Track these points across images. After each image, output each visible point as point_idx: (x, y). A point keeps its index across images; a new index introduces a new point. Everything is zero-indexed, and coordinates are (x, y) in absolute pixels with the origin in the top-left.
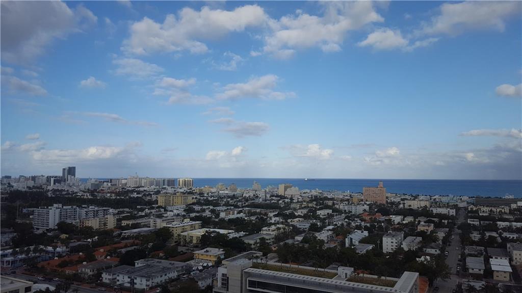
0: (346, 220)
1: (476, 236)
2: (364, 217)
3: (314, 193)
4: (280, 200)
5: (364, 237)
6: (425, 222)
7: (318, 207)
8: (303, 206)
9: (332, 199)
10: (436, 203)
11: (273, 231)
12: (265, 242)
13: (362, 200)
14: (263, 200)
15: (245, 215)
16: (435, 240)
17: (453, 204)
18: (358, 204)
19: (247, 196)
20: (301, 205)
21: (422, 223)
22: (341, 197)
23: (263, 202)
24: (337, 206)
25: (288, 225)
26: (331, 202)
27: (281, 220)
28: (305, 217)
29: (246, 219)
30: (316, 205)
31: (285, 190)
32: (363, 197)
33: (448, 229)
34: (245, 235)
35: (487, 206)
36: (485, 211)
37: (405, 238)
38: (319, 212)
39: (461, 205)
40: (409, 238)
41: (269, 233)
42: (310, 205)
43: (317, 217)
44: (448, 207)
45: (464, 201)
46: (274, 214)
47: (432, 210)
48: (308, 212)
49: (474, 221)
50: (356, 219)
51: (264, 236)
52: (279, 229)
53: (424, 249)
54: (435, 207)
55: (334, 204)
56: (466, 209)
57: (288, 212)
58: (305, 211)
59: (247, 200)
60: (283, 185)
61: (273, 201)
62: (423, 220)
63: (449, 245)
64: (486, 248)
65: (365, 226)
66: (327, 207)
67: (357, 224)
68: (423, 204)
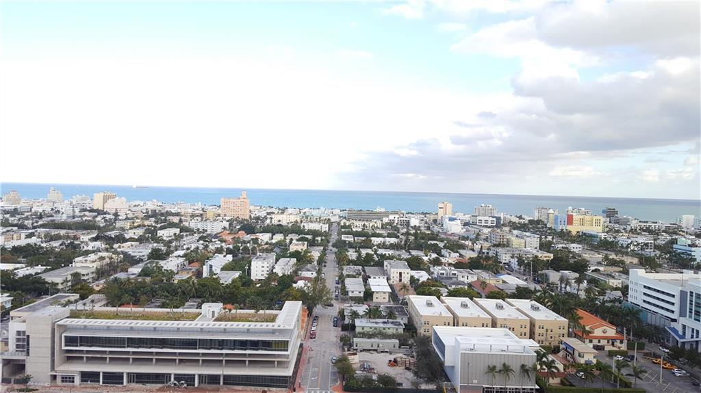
0: (201, 242)
1: (352, 254)
2: (224, 237)
3: (151, 206)
4: (96, 217)
5: (227, 262)
6: (298, 240)
7: (159, 226)
8: (136, 224)
9: (177, 214)
10: (307, 217)
11: (93, 262)
12: (80, 279)
13: (219, 215)
14: (68, 217)
15: (40, 240)
16: (310, 261)
17: (324, 218)
18: (215, 220)
19: (40, 210)
20: (133, 223)
21: (294, 241)
22: (190, 211)
23: (70, 220)
24: (186, 224)
25: (116, 252)
26: (178, 218)
27: (103, 246)
28: (141, 240)
29: (44, 245)
30: (156, 222)
31: (105, 201)
32: (220, 211)
33: (322, 248)
34: (45, 271)
35: (360, 220)
36: (357, 226)
37: (277, 260)
38: (160, 233)
39: (333, 220)
40: (282, 261)
41: (85, 266)
42: (146, 223)
43: (158, 240)
44: (319, 222)
45: (335, 215)
46: (90, 237)
47: (304, 226)
48: (145, 233)
49: (348, 237)
50: (213, 240)
51: (79, 271)
52: (102, 258)
53: (300, 272)
54: (306, 222)
55: (181, 221)
56: (339, 224)
57: (113, 234)
58: (140, 232)
59: (41, 217)
60: (102, 195)
61: (86, 218)
62: (295, 237)
63: (325, 266)
64: (363, 267)
65: (228, 249)
66: (172, 225)
67: (216, 246)
68: (293, 219)
